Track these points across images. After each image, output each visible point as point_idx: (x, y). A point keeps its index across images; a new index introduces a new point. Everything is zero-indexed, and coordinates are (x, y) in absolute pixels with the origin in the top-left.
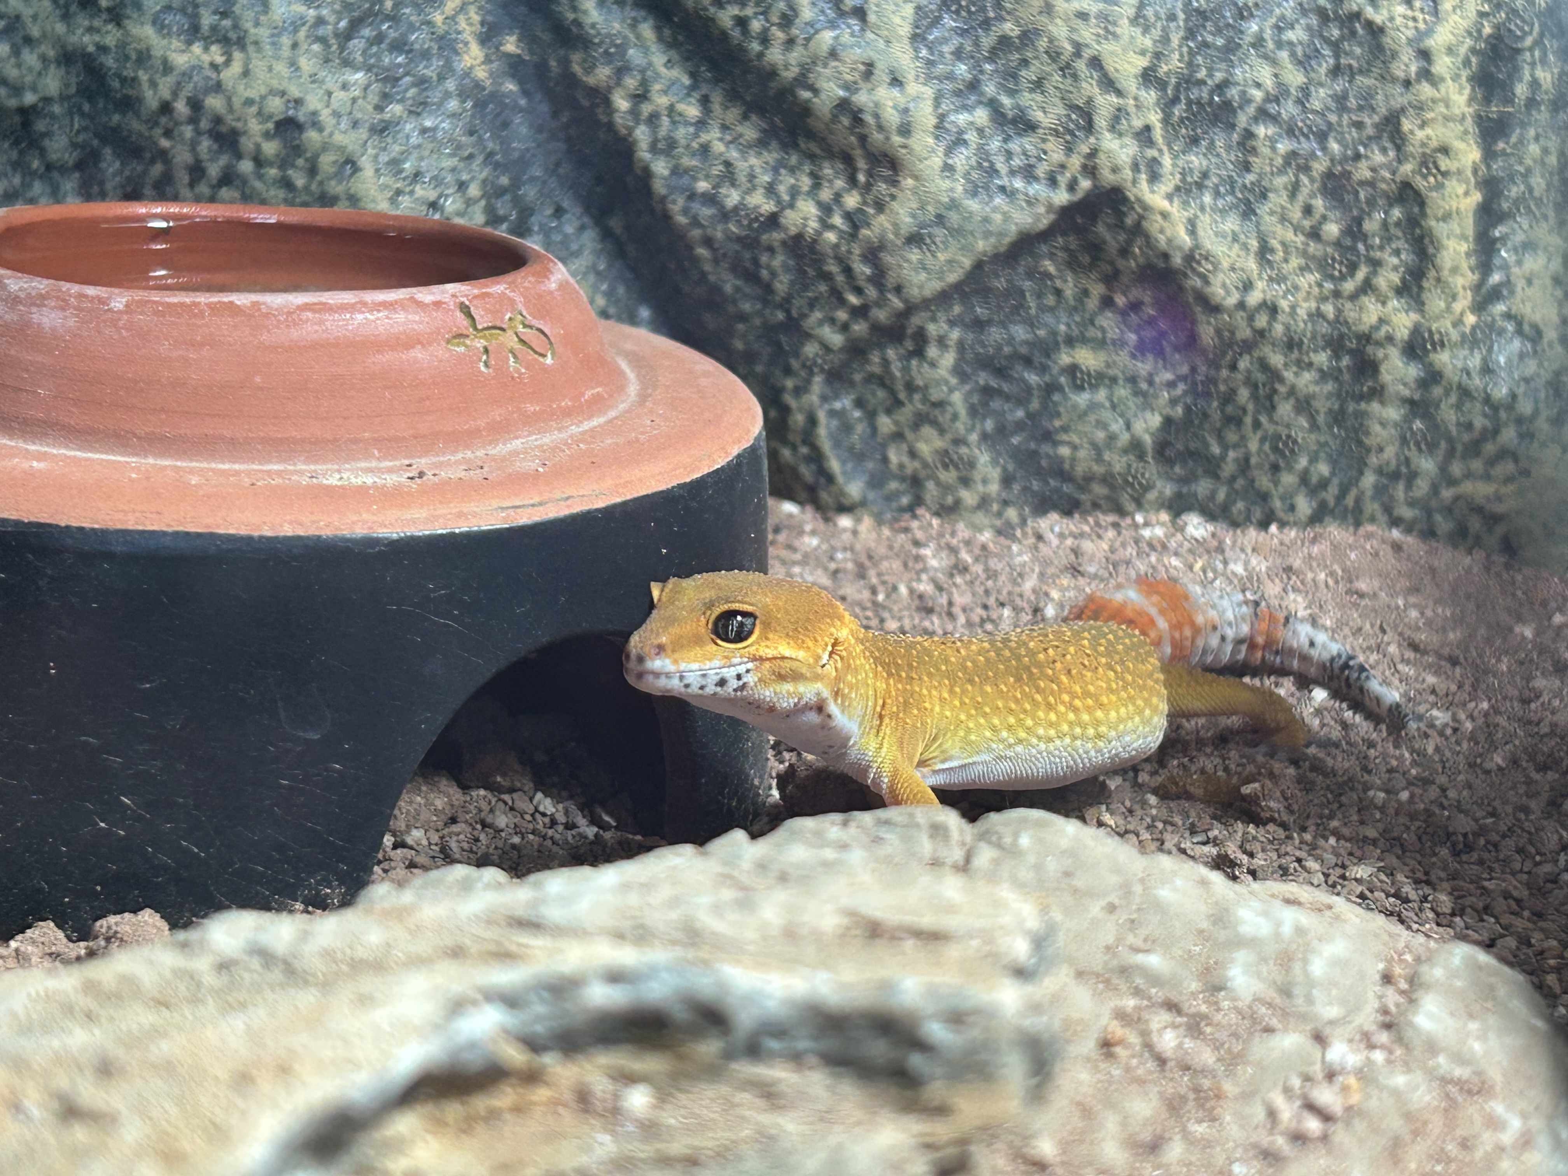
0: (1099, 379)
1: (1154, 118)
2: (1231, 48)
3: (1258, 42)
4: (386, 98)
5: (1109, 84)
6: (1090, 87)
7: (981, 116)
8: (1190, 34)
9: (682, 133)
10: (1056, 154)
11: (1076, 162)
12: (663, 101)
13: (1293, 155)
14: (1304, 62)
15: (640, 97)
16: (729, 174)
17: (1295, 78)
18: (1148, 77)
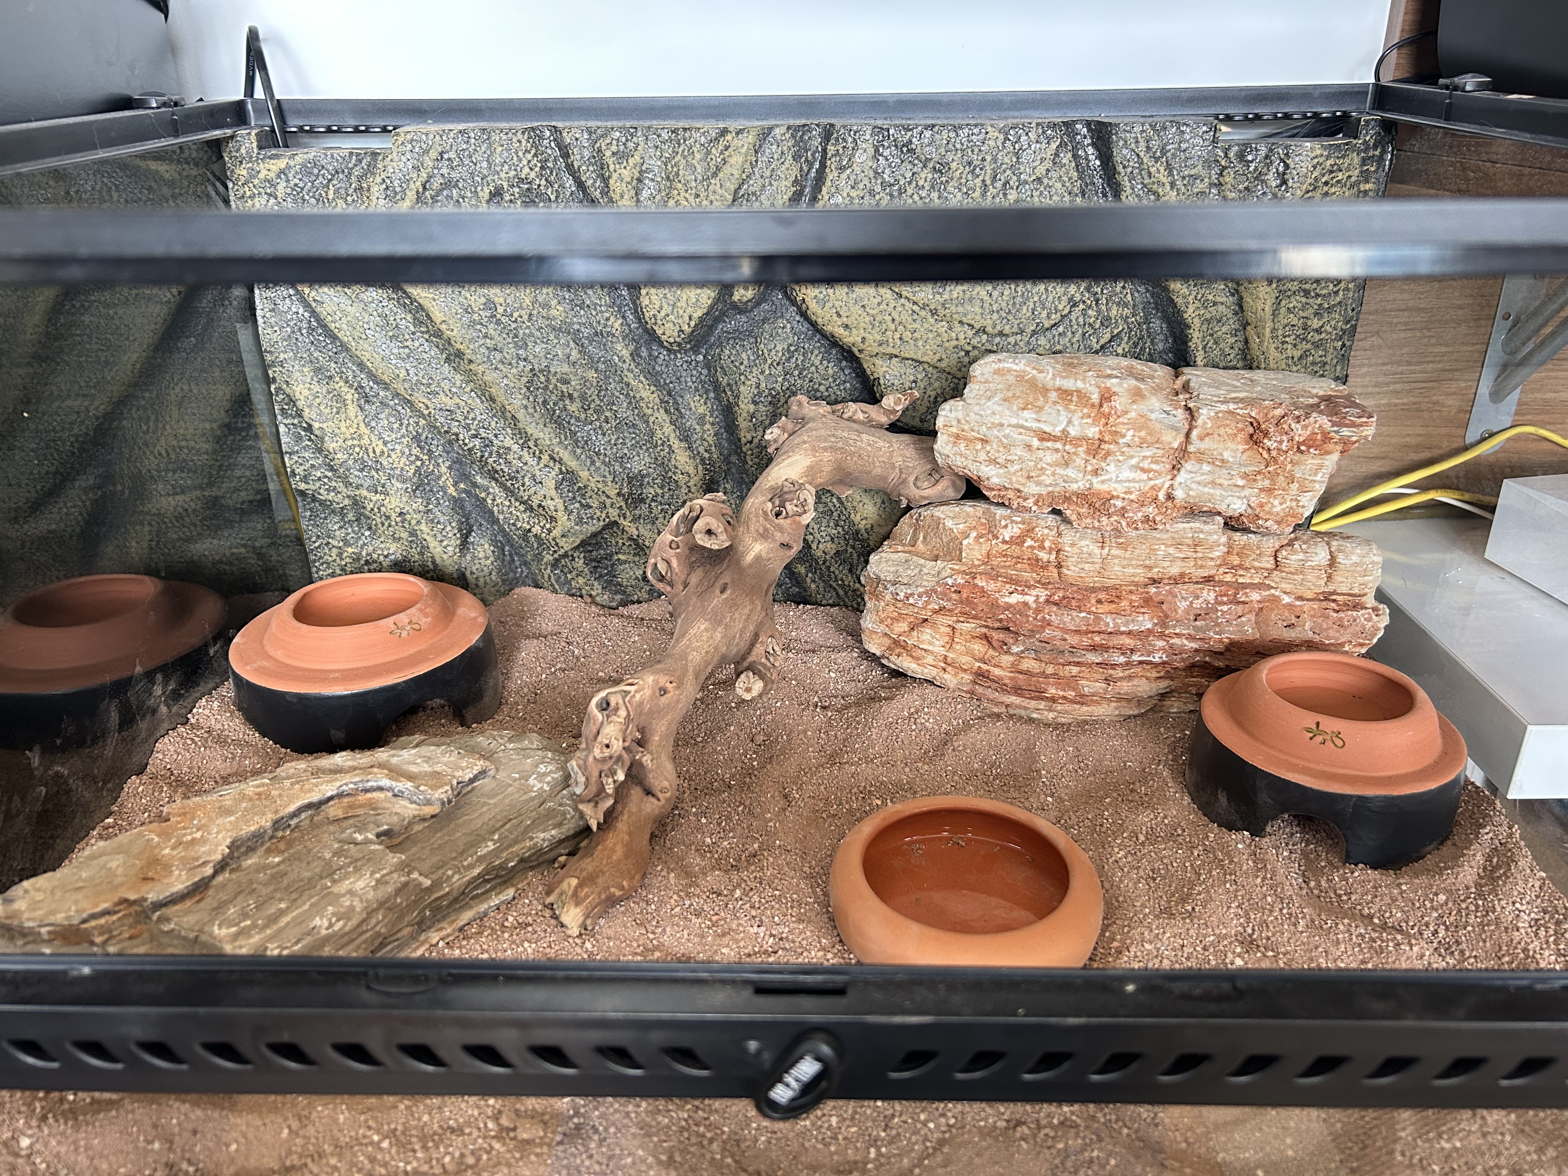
0: (625, 562)
1: (623, 504)
2: (641, 485)
3: (648, 483)
4: (428, 504)
5: (608, 497)
6: (604, 498)
7: (577, 505)
8: (629, 483)
9: (505, 509)
10: (599, 514)
11: (604, 515)
12: (499, 501)
13: (662, 510)
14: (662, 487)
15: (494, 500)
16: (518, 519)
17: (660, 491)
18: (619, 494)
